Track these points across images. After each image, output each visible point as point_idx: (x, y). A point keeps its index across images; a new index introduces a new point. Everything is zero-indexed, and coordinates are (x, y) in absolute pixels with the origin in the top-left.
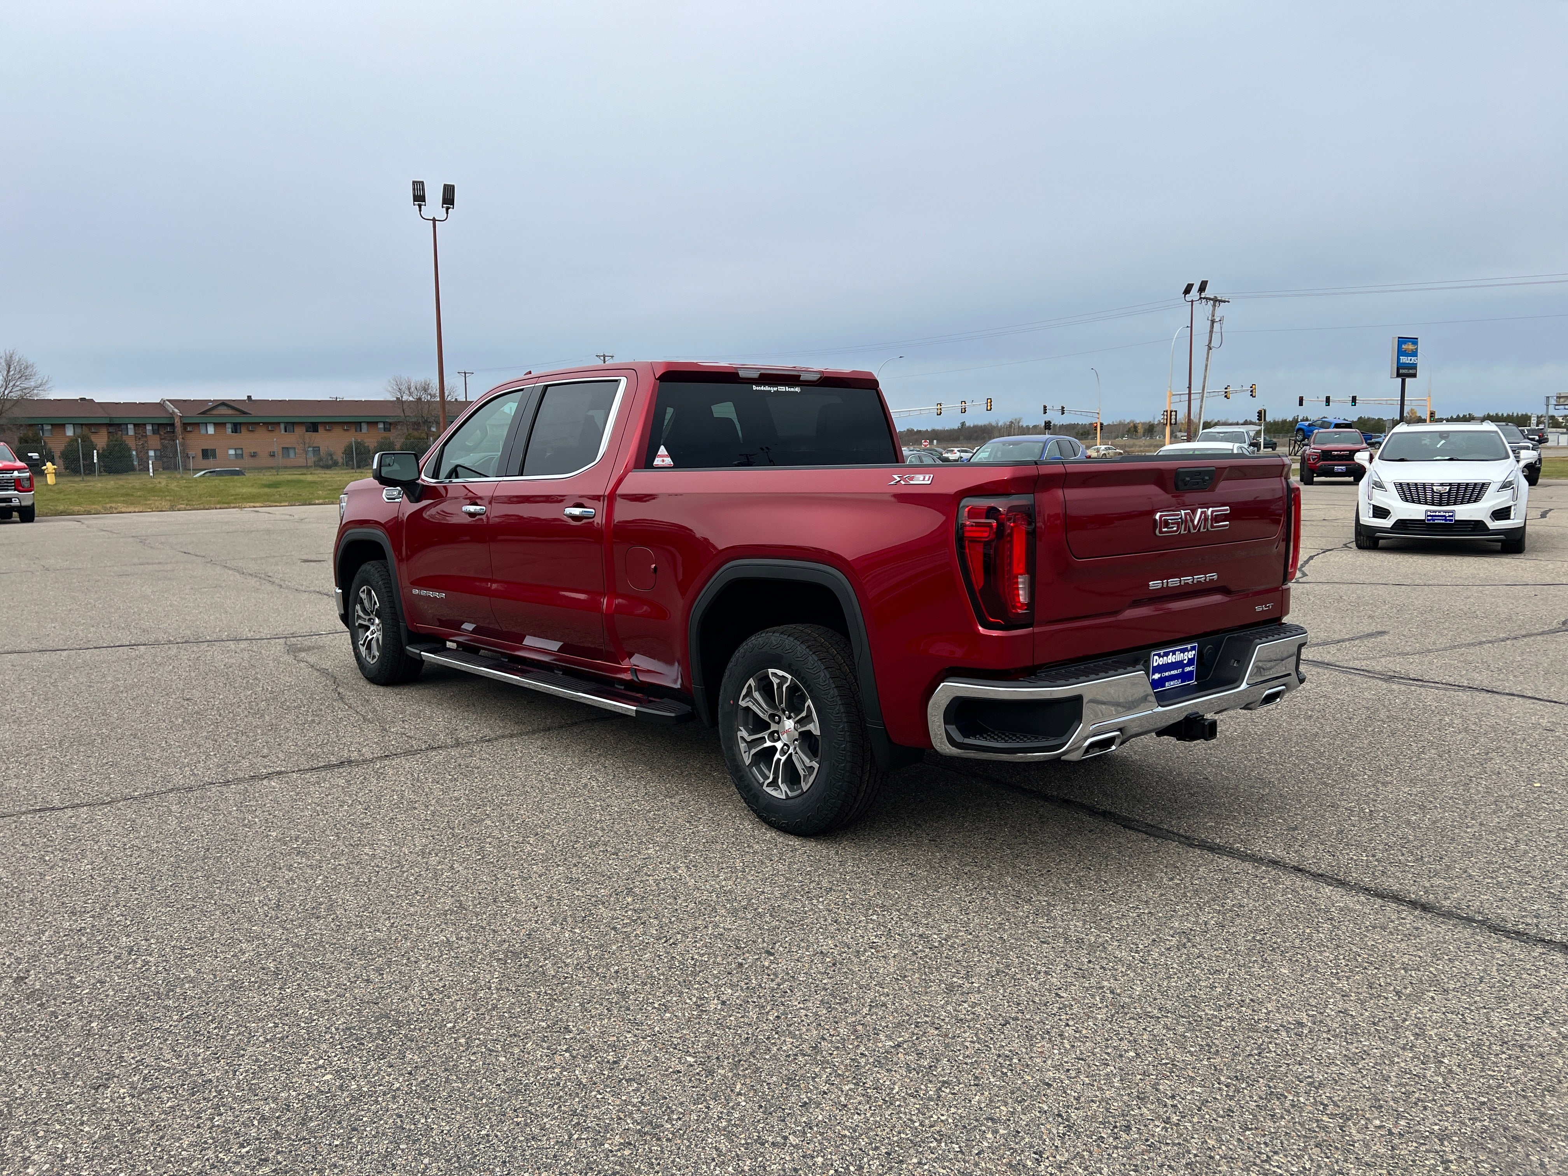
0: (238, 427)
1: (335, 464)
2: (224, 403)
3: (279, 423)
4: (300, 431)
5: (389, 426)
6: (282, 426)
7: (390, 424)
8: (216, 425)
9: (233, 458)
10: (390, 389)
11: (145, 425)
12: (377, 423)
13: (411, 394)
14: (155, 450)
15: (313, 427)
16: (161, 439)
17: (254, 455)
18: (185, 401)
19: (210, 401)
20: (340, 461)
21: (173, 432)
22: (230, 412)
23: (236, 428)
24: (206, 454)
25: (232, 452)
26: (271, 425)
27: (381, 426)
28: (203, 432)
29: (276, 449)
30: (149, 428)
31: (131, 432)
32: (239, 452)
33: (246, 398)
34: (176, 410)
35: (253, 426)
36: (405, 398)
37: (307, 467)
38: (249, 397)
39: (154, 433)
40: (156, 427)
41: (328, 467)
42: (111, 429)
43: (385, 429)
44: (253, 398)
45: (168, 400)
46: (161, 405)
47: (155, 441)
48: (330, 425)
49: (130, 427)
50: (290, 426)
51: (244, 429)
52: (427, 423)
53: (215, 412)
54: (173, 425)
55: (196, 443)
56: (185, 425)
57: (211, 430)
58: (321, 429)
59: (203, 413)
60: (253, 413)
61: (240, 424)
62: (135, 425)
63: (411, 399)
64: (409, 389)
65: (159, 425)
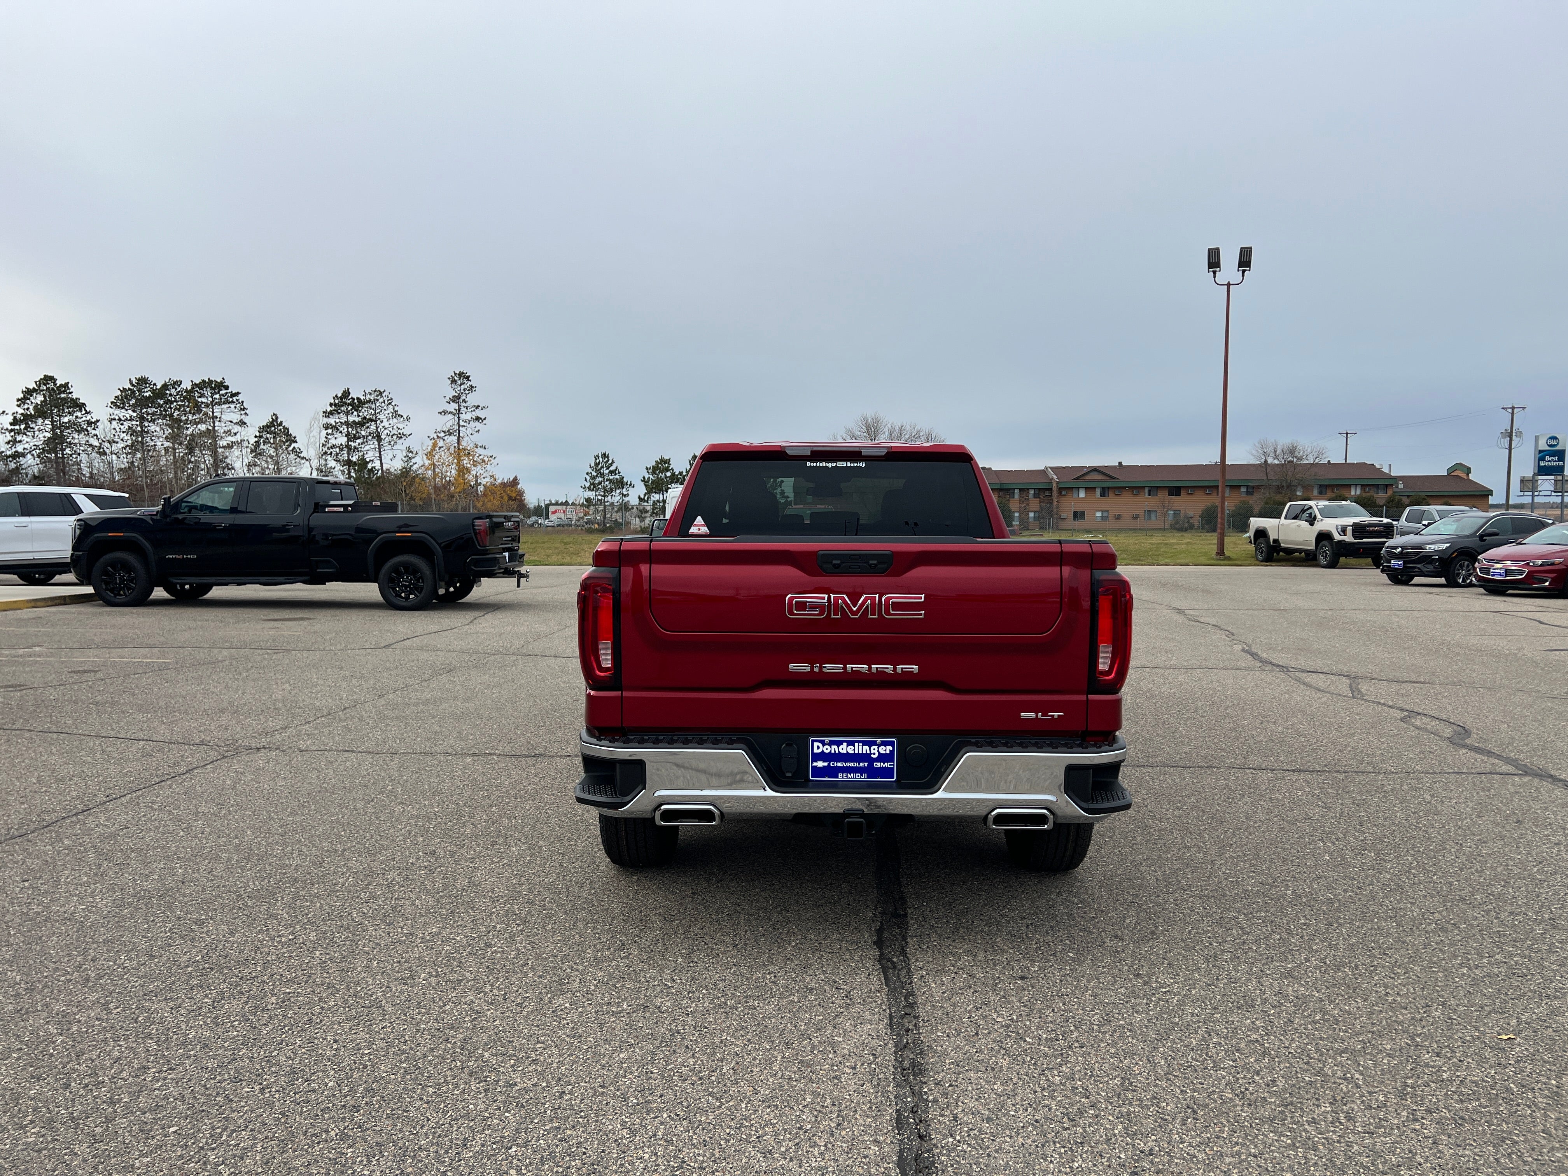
0: (1106, 491)
1: (1191, 527)
2: (1095, 470)
3: (1144, 487)
4: (1163, 495)
5: (1251, 490)
6: (1147, 490)
7: (1253, 487)
8: (1087, 489)
9: (1099, 519)
10: (1254, 452)
11: (1028, 489)
12: (1239, 487)
13: (1276, 457)
14: (1035, 512)
15: (1175, 491)
16: (1040, 502)
17: (1118, 518)
18: (1064, 468)
19: (1085, 467)
20: (1196, 524)
21: (1051, 496)
22: (1100, 477)
23: (1104, 492)
24: (1078, 515)
25: (1099, 514)
26: (1136, 490)
27: (1243, 490)
28: (1075, 495)
29: (1140, 512)
30: (1032, 492)
31: (1017, 496)
32: (1105, 514)
33: (1117, 464)
34: (1055, 477)
35: (1119, 490)
36: (1270, 461)
37: (1164, 529)
38: (1120, 463)
39: (1035, 497)
40: (1037, 492)
41: (1182, 529)
42: (1001, 494)
43: (1248, 493)
44: (1124, 464)
45: (1050, 467)
46: (1044, 472)
47: (1035, 504)
48: (1193, 489)
49: (1016, 491)
50: (1153, 490)
51: (1111, 493)
52: (1289, 486)
53: (1087, 478)
54: (1051, 489)
55: (1068, 506)
56: (1060, 490)
57: (1082, 494)
58: (1183, 492)
59: (1077, 479)
60: (1121, 479)
61: (1109, 488)
62: (1021, 490)
63: (1276, 462)
64: (1275, 452)
65: (1039, 489)
